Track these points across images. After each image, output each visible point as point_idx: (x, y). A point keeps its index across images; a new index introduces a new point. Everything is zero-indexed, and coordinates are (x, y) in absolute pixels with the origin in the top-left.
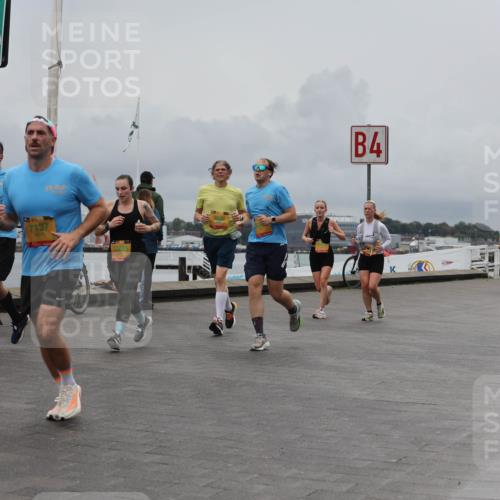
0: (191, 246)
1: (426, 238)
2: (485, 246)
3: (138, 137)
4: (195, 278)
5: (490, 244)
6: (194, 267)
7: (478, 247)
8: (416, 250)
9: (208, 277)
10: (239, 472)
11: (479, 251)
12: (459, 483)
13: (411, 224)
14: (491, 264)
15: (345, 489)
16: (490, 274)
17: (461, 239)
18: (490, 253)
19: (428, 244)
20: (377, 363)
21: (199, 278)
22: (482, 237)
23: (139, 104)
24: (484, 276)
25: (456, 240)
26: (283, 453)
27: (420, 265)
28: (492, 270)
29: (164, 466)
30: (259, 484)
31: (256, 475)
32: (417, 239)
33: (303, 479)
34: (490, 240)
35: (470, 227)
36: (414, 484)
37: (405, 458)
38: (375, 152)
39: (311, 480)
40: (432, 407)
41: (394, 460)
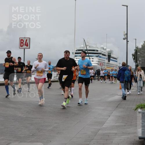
12: (51, 141)
33: (5, 140)
37: (35, 134)
38: (26, 45)
39: (8, 140)
40: (42, 119)
41: (31, 135)
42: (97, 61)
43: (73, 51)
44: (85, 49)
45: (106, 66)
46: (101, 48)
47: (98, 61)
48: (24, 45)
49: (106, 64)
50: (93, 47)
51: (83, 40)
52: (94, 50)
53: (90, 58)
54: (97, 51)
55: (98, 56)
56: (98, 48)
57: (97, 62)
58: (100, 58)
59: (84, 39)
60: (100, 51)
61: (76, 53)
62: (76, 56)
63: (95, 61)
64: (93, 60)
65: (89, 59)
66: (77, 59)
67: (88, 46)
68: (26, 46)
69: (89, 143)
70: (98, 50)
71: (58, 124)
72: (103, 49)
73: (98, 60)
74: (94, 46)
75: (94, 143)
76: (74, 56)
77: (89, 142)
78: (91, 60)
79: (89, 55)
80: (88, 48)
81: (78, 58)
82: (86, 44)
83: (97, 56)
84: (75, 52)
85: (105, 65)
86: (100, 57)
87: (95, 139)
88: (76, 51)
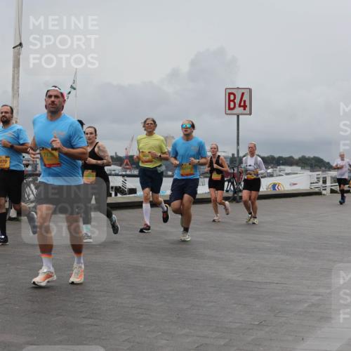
0: (113, 172)
1: (278, 167)
2: (320, 173)
3: (76, 96)
4: (116, 195)
5: (323, 171)
6: (116, 188)
7: (315, 174)
8: (271, 176)
9: (125, 194)
10: (148, 331)
11: (316, 176)
12: (303, 339)
13: (268, 157)
14: (324, 185)
15: (222, 343)
16: (324, 192)
17: (303, 167)
18: (323, 178)
19: (280, 171)
20: (244, 254)
21: (119, 195)
22: (317, 166)
23: (76, 73)
24: (319, 194)
25: (300, 168)
26: (179, 318)
27: (274, 186)
28: (325, 189)
29: (96, 327)
30: (162, 339)
31: (160, 333)
32: (272, 168)
33: (193, 336)
34: (324, 168)
35: (309, 159)
36: (271, 340)
37: (265, 321)
38: (242, 106)
39: (198, 336)
40: (284, 285)
41: (257, 323)
71: (321, 297)
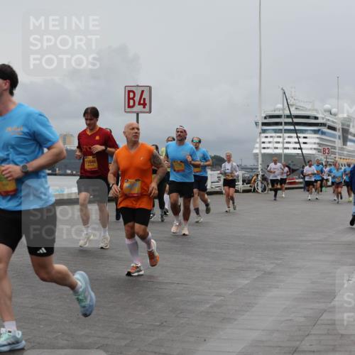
10: (48, 332)
12: (205, 340)
15: (124, 344)
24: (220, 193)
26: (79, 318)
30: (62, 340)
31: (60, 334)
33: (93, 336)
36: (173, 340)
37: (166, 322)
38: (142, 104)
39: (99, 337)
40: (184, 286)
41: (158, 324)
42: (315, 143)
43: (256, 120)
44: (287, 113)
45: (337, 156)
46: (325, 111)
47: (318, 144)
48: (137, 103)
49: (337, 151)
50: (306, 110)
51: (282, 92)
52: (308, 117)
53: (299, 135)
54: (316, 118)
55: (319, 130)
56: (316, 110)
57: (316, 146)
58: (323, 137)
59: (282, 89)
60: (323, 118)
61: (264, 124)
62: (264, 131)
63: (311, 143)
64: (305, 140)
65: (298, 137)
66: (266, 137)
67: (292, 105)
68: (142, 106)
69: (298, 343)
70: (317, 116)
71: (223, 298)
72: (331, 114)
73: (317, 141)
74: (309, 107)
75: (311, 345)
76: (259, 130)
77: (298, 341)
78: (302, 140)
79: (297, 128)
80: (294, 112)
81: (269, 135)
82: (289, 101)
83: (315, 132)
84: (261, 120)
85: (334, 153)
86: (323, 133)
87: (314, 334)
88: (265, 118)
